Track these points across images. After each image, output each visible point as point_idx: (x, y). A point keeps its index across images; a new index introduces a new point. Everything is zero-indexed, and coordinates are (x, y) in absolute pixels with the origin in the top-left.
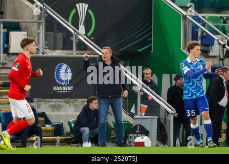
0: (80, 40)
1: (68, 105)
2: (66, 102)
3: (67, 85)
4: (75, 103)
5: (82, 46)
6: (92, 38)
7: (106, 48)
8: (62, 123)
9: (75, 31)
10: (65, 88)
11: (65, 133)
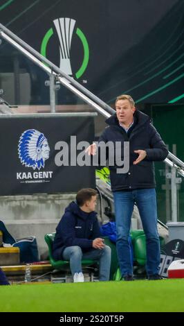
0: (62, 85)
1: (44, 205)
2: (41, 201)
3: (42, 170)
4: (57, 202)
5: (66, 97)
6: (85, 82)
8: (35, 239)
9: (53, 70)
10: (38, 175)
11: (39, 258)
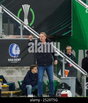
0: (25, 28)
1: (18, 70)
2: (17, 69)
3: (17, 58)
4: (22, 69)
5: (26, 32)
6: (33, 27)
7: (42, 33)
8: (14, 82)
9: (22, 23)
10: (16, 60)
11: (16, 89)
